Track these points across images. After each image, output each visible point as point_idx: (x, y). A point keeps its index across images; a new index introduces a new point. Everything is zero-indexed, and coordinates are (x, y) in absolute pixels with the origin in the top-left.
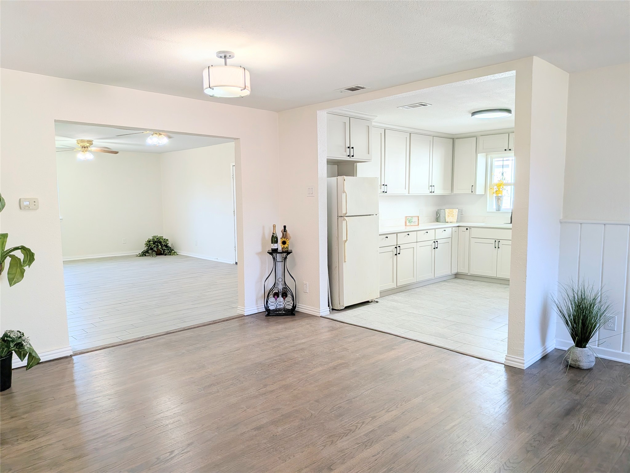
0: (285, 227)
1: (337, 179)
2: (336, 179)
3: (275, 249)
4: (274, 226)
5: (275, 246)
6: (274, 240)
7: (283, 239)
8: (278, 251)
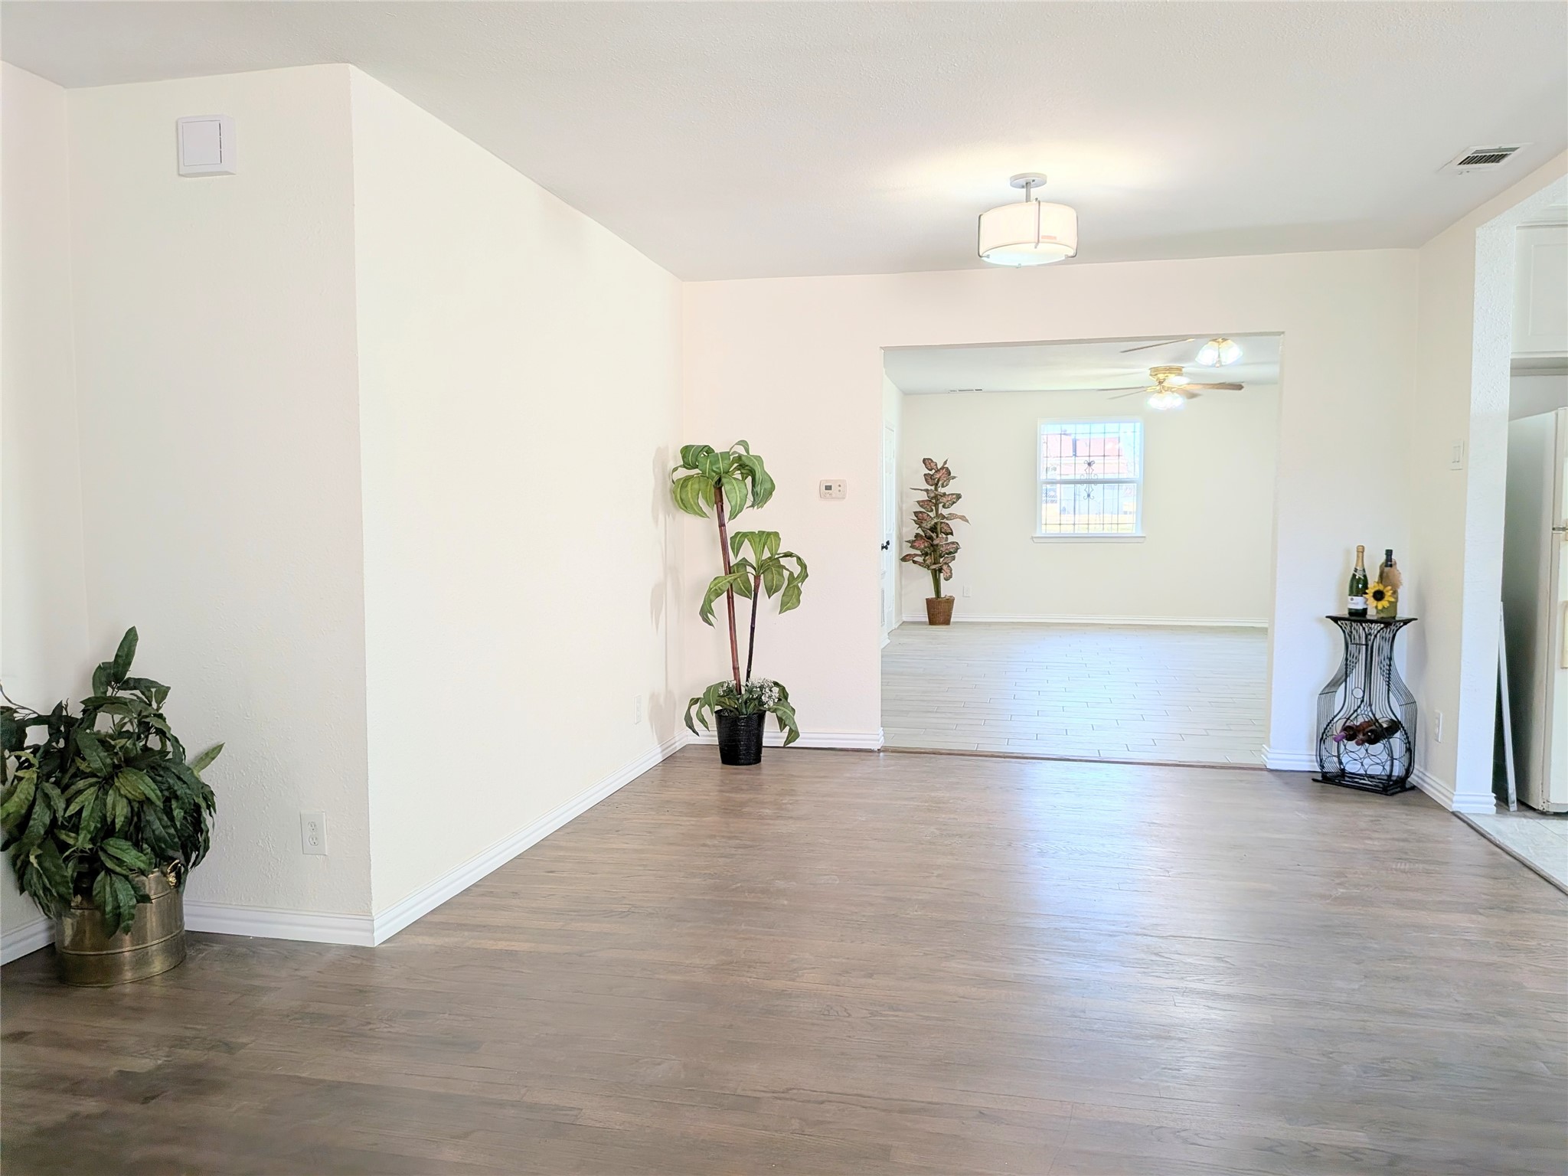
0: (1389, 553)
1: (1557, 415)
2: (1554, 416)
3: (1356, 610)
4: (1361, 551)
5: (1358, 603)
6: (1358, 586)
7: (1381, 587)
8: (1368, 617)
